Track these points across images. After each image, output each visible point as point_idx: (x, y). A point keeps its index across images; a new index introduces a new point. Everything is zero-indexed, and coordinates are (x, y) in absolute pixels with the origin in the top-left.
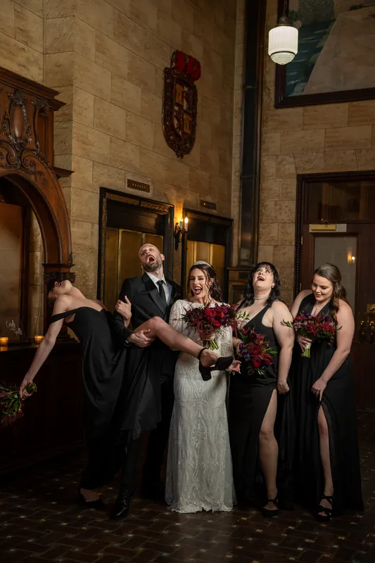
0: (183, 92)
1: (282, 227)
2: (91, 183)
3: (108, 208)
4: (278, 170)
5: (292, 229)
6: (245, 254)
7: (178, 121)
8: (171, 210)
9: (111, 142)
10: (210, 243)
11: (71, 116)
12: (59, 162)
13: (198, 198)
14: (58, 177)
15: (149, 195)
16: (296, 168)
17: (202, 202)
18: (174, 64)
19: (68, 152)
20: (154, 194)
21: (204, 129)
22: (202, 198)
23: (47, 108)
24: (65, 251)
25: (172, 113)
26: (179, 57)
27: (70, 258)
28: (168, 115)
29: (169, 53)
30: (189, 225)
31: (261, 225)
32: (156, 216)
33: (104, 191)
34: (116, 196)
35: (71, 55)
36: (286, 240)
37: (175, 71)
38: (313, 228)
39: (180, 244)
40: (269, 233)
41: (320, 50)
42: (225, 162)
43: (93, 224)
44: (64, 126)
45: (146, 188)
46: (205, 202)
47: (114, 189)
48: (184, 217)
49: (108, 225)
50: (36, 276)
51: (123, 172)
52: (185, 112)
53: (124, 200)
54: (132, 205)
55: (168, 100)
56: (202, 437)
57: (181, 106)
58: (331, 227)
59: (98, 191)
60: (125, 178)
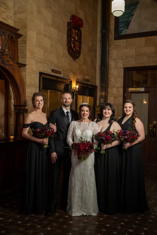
0: (75, 33)
1: (118, 89)
2: (35, 70)
3: (43, 81)
4: (116, 65)
5: (121, 90)
6: (102, 101)
7: (73, 44)
8: (71, 82)
9: (44, 53)
10: (88, 96)
11: (26, 41)
12: (21, 61)
13: (82, 77)
14: (20, 67)
15: (61, 76)
16: (123, 65)
17: (84, 79)
18: (72, 20)
19: (25, 56)
20: (63, 75)
21: (85, 48)
22: (84, 77)
23: (14, 37)
24: (23, 100)
25: (71, 41)
26: (73, 17)
27: (26, 103)
28: (69, 42)
29: (69, 16)
30: (78, 88)
31: (109, 89)
32: (64, 85)
33: (41, 74)
34: (47, 76)
35: (26, 14)
36: (119, 95)
37: (72, 23)
38: (130, 89)
39: (75, 97)
40: (112, 92)
41: (133, 15)
42: (94, 63)
43: (36, 88)
44: (23, 45)
45: (60, 73)
46: (86, 79)
47: (45, 72)
48: (76, 85)
49: (43, 88)
50: (12, 110)
51: (50, 66)
52: (76, 41)
53: (50, 78)
54: (54, 80)
55: (69, 36)
56: (83, 183)
57: (75, 38)
58: (138, 89)
59: (38, 74)
60: (50, 68)
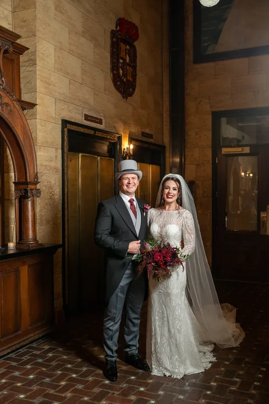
0: (126, 50)
1: (202, 151)
2: (54, 116)
3: (69, 137)
4: (197, 109)
5: (209, 152)
6: (175, 172)
7: (123, 70)
8: (120, 138)
9: (70, 84)
10: (150, 164)
11: (36, 61)
12: (25, 97)
13: (140, 130)
14: (24, 109)
15: (101, 127)
16: (211, 107)
17: (143, 133)
18: (118, 27)
19: (34, 90)
20: (106, 126)
21: (142, 79)
22: (143, 130)
24: (31, 172)
25: (118, 65)
27: (36, 176)
30: (133, 150)
31: (187, 150)
32: (108, 143)
33: (65, 123)
34: (76, 127)
35: (34, 11)
36: (205, 160)
37: (120, 33)
38: (225, 150)
40: (192, 156)
42: (158, 104)
43: (57, 149)
44: (30, 69)
45: (100, 122)
46: (145, 133)
47: (73, 121)
48: (129, 145)
49: (70, 150)
50: (11, 192)
51: (81, 108)
52: (128, 64)
53: (82, 130)
54: (88, 134)
55: (115, 54)
57: (125, 60)
58: (238, 149)
59: (60, 122)
60: (82, 113)
